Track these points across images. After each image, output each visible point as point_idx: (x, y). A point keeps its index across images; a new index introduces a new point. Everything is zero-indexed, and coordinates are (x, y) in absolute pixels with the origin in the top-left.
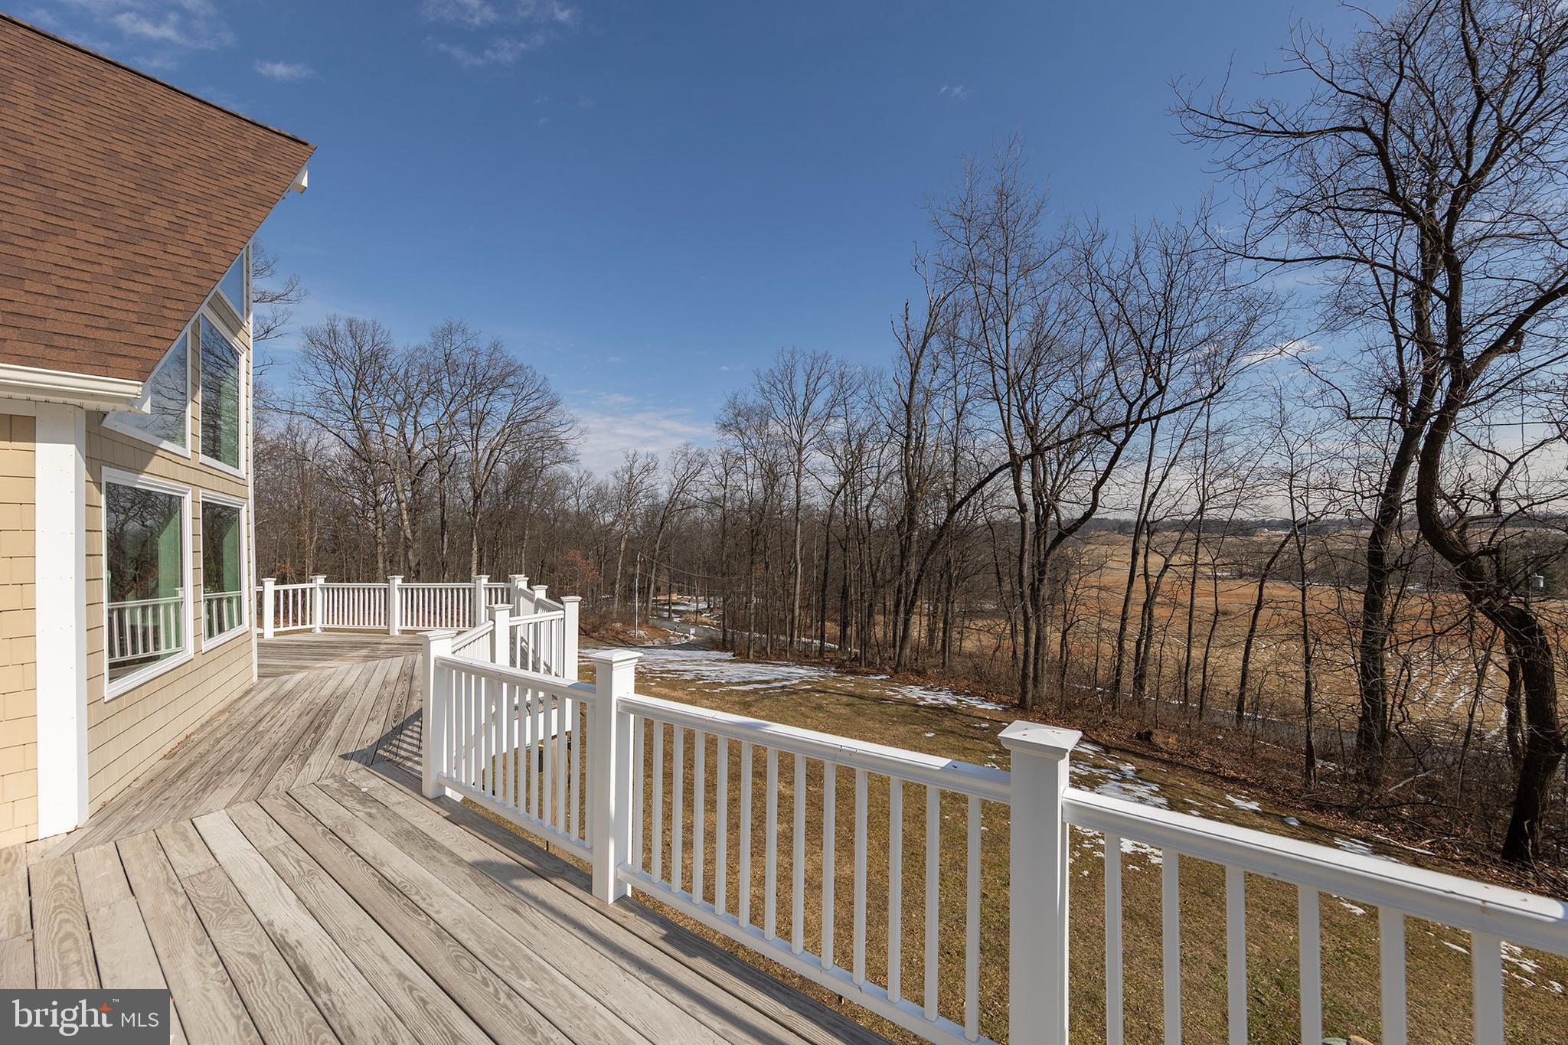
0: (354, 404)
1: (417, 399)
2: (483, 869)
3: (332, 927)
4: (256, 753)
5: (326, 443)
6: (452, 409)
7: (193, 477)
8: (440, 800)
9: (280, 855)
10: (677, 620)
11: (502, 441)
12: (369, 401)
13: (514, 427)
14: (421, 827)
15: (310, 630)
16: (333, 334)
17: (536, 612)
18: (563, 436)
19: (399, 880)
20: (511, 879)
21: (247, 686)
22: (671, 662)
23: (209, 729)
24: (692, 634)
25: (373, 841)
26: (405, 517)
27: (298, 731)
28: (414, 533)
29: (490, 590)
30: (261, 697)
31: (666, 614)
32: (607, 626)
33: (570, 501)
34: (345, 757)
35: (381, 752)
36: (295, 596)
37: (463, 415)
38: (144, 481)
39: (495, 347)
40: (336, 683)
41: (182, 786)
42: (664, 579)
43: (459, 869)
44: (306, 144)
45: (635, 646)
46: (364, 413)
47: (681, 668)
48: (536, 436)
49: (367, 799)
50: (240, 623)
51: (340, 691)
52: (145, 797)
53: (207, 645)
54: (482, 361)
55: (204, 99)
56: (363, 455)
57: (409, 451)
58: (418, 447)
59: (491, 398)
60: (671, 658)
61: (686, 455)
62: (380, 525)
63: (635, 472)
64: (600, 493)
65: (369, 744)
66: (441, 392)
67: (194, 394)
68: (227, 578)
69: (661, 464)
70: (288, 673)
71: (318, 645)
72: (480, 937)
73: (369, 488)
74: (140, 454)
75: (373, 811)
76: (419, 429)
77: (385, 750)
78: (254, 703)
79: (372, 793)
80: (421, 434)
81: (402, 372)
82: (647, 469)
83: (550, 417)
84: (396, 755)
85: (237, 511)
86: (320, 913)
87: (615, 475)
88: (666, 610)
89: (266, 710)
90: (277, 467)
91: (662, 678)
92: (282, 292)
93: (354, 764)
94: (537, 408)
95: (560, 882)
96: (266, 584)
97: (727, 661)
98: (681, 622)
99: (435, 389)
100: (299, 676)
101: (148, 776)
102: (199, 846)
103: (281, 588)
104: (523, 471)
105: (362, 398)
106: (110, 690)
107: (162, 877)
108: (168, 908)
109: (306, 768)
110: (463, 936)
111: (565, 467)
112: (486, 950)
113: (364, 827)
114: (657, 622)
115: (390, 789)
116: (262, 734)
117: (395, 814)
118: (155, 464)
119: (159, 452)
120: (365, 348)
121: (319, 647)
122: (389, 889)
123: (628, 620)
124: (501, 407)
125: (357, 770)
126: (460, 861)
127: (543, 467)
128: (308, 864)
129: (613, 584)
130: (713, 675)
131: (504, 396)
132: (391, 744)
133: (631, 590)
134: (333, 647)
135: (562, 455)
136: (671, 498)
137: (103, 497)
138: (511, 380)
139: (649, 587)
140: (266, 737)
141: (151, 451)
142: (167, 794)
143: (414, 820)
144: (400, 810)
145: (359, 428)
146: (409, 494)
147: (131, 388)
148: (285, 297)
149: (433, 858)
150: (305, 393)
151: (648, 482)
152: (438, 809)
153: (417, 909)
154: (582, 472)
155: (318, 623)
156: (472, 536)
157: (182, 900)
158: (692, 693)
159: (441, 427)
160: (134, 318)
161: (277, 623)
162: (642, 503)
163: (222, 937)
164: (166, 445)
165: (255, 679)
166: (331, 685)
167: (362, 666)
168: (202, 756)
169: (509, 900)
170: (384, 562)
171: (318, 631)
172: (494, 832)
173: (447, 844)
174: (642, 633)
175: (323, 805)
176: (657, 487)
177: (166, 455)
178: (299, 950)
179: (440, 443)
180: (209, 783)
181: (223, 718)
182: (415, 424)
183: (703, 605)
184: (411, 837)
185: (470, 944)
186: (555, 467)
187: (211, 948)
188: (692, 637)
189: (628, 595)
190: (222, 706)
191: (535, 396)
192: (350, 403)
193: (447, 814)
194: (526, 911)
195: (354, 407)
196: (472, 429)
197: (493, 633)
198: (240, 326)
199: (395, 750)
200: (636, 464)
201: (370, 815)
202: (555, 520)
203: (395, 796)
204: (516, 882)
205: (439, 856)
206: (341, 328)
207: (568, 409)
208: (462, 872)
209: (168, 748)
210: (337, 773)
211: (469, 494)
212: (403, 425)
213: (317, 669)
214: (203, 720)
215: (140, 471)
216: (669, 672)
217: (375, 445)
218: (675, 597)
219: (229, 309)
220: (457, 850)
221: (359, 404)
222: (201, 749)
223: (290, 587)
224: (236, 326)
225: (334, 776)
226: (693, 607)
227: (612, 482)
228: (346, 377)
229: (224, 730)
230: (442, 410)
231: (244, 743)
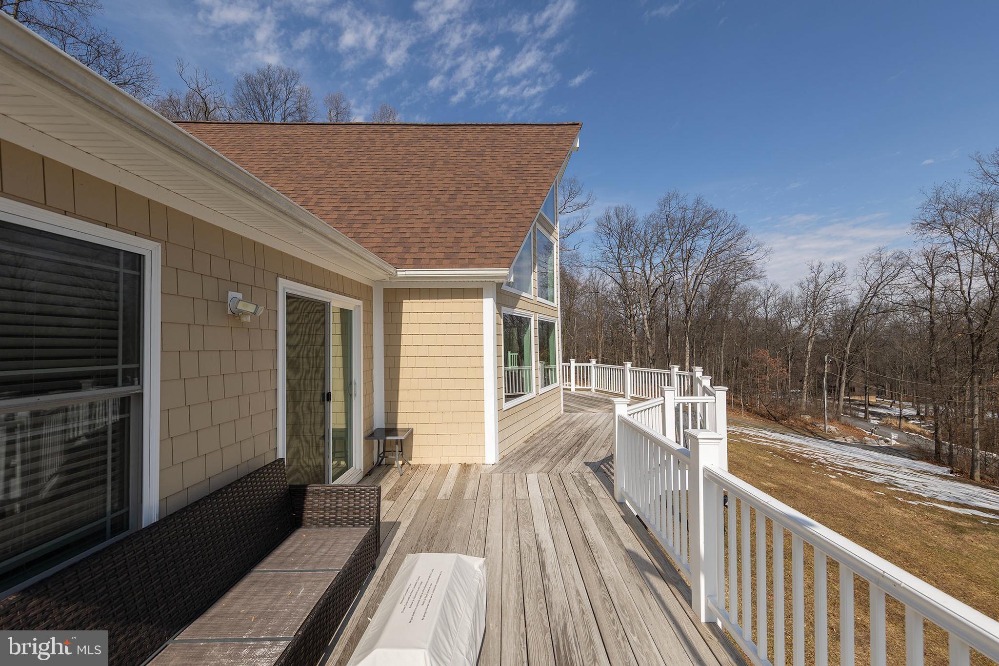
0: (619, 257)
1: (651, 248)
2: (631, 555)
3: (558, 550)
4: (554, 450)
5: (607, 282)
6: (671, 251)
7: (535, 308)
8: (622, 504)
9: (549, 504)
10: (876, 422)
11: (704, 268)
12: (626, 254)
13: (712, 256)
14: (609, 517)
15: (590, 390)
16: (608, 218)
17: (704, 395)
18: (751, 258)
19: (591, 541)
20: (645, 570)
21: (558, 415)
22: (858, 461)
23: (541, 433)
24: (894, 438)
25: (586, 514)
26: (646, 324)
27: (572, 443)
28: (651, 334)
29: (680, 375)
30: (562, 422)
31: (862, 415)
32: (796, 416)
33: (759, 310)
34: (586, 464)
35: (602, 466)
36: (583, 369)
37: (678, 254)
38: (517, 312)
39: (698, 202)
40: (594, 422)
41: (527, 457)
42: (858, 381)
43: (620, 550)
44: (578, 124)
45: (825, 439)
46: (624, 262)
47: (870, 469)
48: (729, 261)
49: (589, 490)
50: (556, 382)
51: (594, 427)
52: (515, 458)
53: (541, 391)
54: (689, 214)
55: (540, 124)
56: (624, 286)
57: (647, 282)
58: (652, 278)
59: (696, 239)
60: (859, 457)
61: (879, 259)
62: (633, 329)
63: (821, 281)
64: (786, 303)
65: (599, 460)
66: (664, 240)
67: (534, 268)
68: (551, 359)
69: (849, 273)
70: (576, 412)
71: (591, 399)
72: (619, 595)
73: (627, 306)
74: (515, 299)
75: (590, 498)
76: (653, 267)
77: (604, 466)
78: (560, 424)
79: (592, 488)
80: (654, 271)
81: (642, 233)
82: (833, 278)
83: (742, 244)
84: (609, 470)
85: (554, 324)
86: (556, 541)
87: (801, 285)
88: (862, 411)
89: (563, 429)
90: (586, 297)
91: (844, 473)
92: (585, 201)
93: (589, 469)
94: (729, 240)
95: (674, 589)
96: (572, 362)
97: (937, 475)
98: (880, 424)
99: (661, 240)
100: (579, 414)
101: (517, 449)
102: (525, 486)
103: (578, 365)
104: (722, 288)
105: (622, 252)
106: (507, 405)
107: (512, 496)
108: (510, 510)
109: (570, 464)
110: (611, 589)
111: (753, 283)
112: (620, 604)
113: (584, 505)
114: (850, 421)
115: (601, 489)
116: (558, 441)
117: (599, 503)
118: (520, 304)
119: (521, 298)
120: (624, 223)
121: (592, 400)
122: (586, 543)
123: (818, 413)
124: (703, 244)
125: (589, 473)
126: (621, 545)
127: (736, 284)
128: (558, 514)
129: (802, 381)
130: (913, 485)
131: (705, 235)
132: (608, 463)
133: (820, 387)
134: (597, 401)
135: (751, 273)
136: (863, 303)
137: (502, 320)
138: (709, 223)
139: (840, 386)
140: (560, 443)
141: (517, 298)
142: (522, 459)
143: (607, 511)
144: (602, 502)
145: (621, 271)
146: (649, 309)
147: (504, 272)
148: (587, 204)
149: (609, 537)
150: (597, 254)
151: (834, 289)
152: (620, 510)
153: (594, 561)
154: (769, 285)
155: (593, 387)
156: (686, 338)
157: (515, 509)
158: (879, 496)
159: (665, 264)
160: (509, 239)
161: (576, 383)
162: (830, 310)
163: (522, 532)
164: (524, 294)
165: (562, 412)
166: (592, 422)
167: (608, 414)
168: (536, 445)
169: (641, 583)
170: (636, 353)
171: (594, 391)
172: (645, 537)
173: (619, 532)
174: (833, 428)
175: (570, 485)
176: (846, 293)
177: (524, 299)
178: (544, 553)
179: (665, 274)
180: (534, 460)
181: (547, 429)
182: (650, 264)
183: (909, 412)
184: (602, 519)
185: (612, 595)
186: (745, 283)
187: (518, 535)
188: (894, 442)
189: (817, 392)
190: (548, 423)
191: (728, 230)
192: (617, 257)
193: (623, 514)
194: (648, 595)
195: (619, 259)
196: (684, 262)
197: (663, 405)
198: (553, 229)
199: (609, 467)
200: (822, 274)
201: (588, 499)
202: (748, 325)
203: (602, 493)
204: (648, 574)
205: (613, 537)
206: (612, 213)
207: (754, 236)
208: (621, 553)
209: (526, 439)
210: (581, 471)
211: (683, 309)
212: (644, 264)
213: (587, 412)
214: (540, 428)
215: (514, 307)
216: (853, 469)
217: (630, 281)
218: (873, 399)
219: (548, 223)
220: (622, 538)
221: (621, 257)
222: (536, 442)
223: (581, 365)
224: (551, 230)
225: (579, 472)
226: (896, 411)
227: (797, 292)
228: (614, 242)
229: (546, 435)
230: (665, 252)
231: (551, 444)
